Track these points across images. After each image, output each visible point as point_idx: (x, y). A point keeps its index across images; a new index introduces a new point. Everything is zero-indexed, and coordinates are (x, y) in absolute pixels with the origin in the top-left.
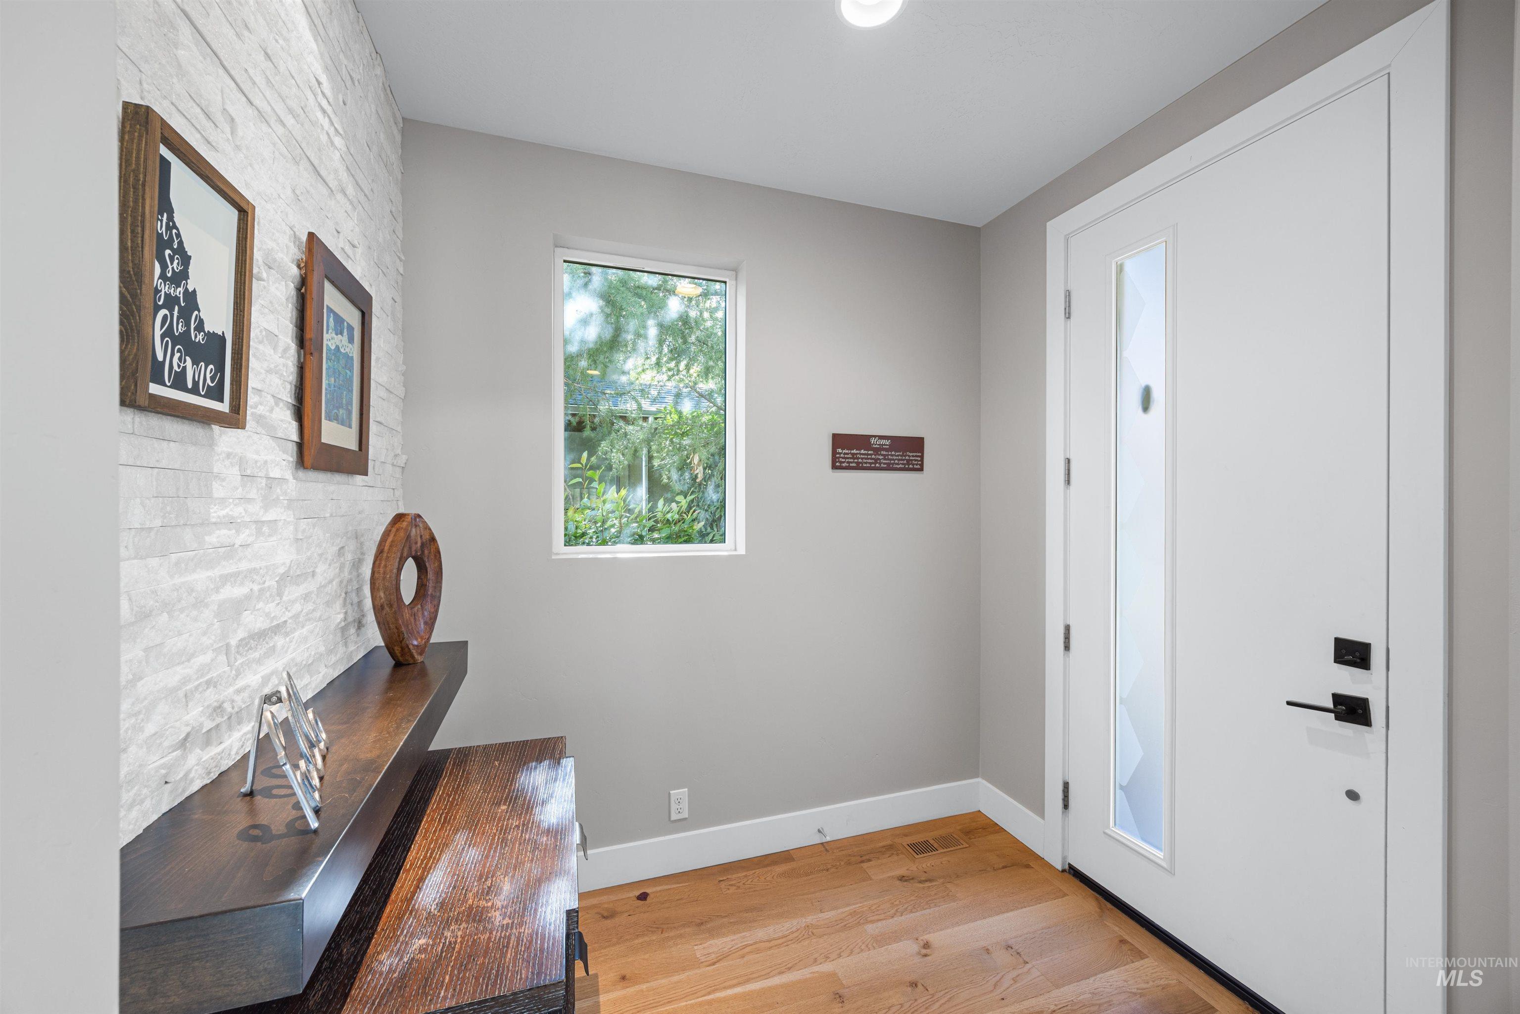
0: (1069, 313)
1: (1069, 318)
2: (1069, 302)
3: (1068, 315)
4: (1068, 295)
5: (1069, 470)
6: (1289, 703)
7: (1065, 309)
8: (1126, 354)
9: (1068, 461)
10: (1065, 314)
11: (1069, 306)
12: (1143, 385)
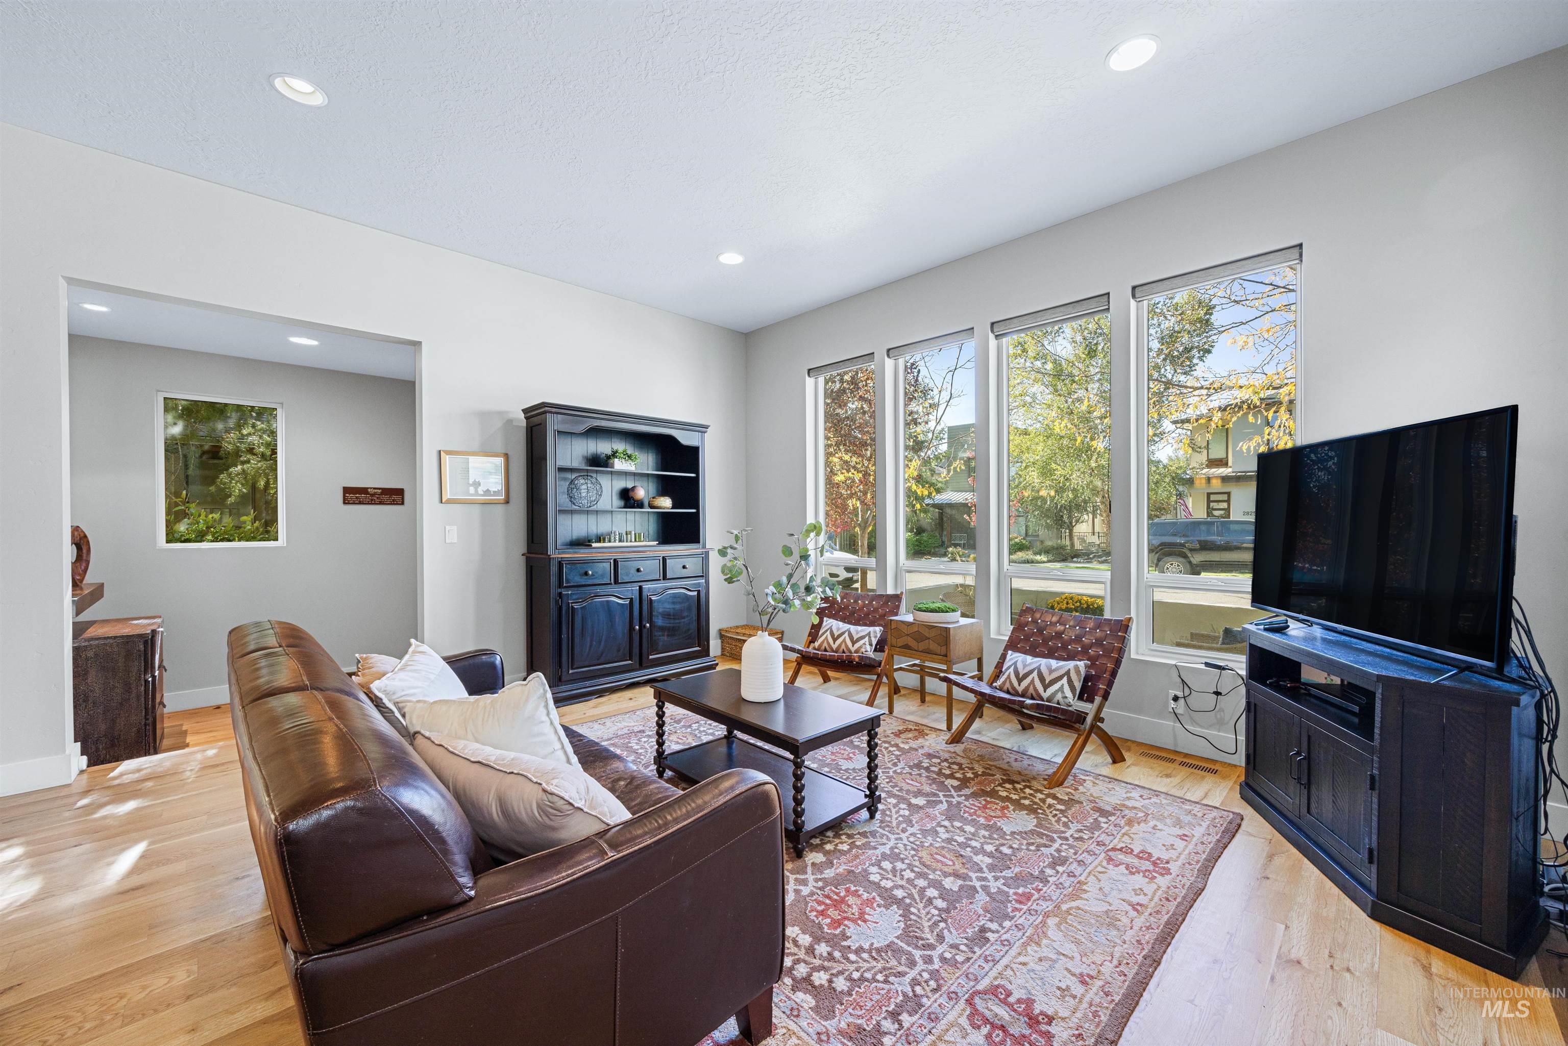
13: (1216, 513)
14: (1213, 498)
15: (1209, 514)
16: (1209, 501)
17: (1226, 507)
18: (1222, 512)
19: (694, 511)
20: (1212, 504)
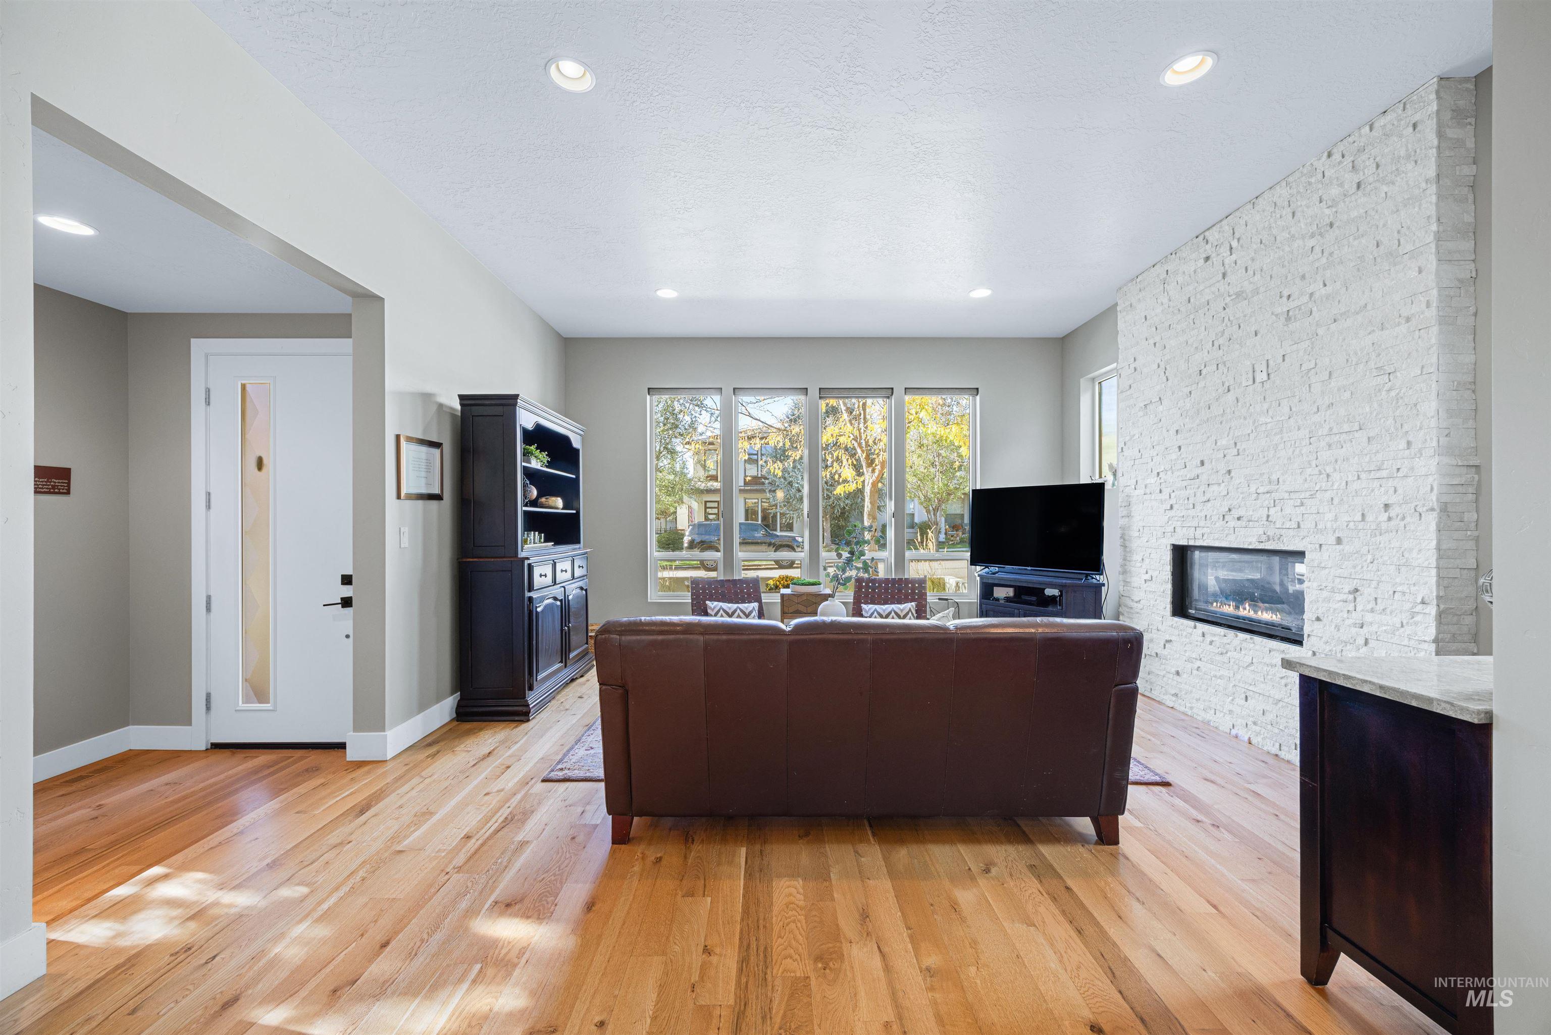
0: (209, 402)
1: (209, 405)
2: (209, 395)
3: (208, 403)
4: (208, 391)
5: (209, 499)
6: (324, 605)
7: (206, 399)
8: (248, 436)
9: (209, 494)
10: (206, 402)
11: (209, 398)
12: (258, 456)
13: (711, 517)
14: (709, 505)
15: (706, 519)
16: (706, 508)
17: (717, 512)
18: (714, 516)
19: (574, 512)
20: (708, 510)
